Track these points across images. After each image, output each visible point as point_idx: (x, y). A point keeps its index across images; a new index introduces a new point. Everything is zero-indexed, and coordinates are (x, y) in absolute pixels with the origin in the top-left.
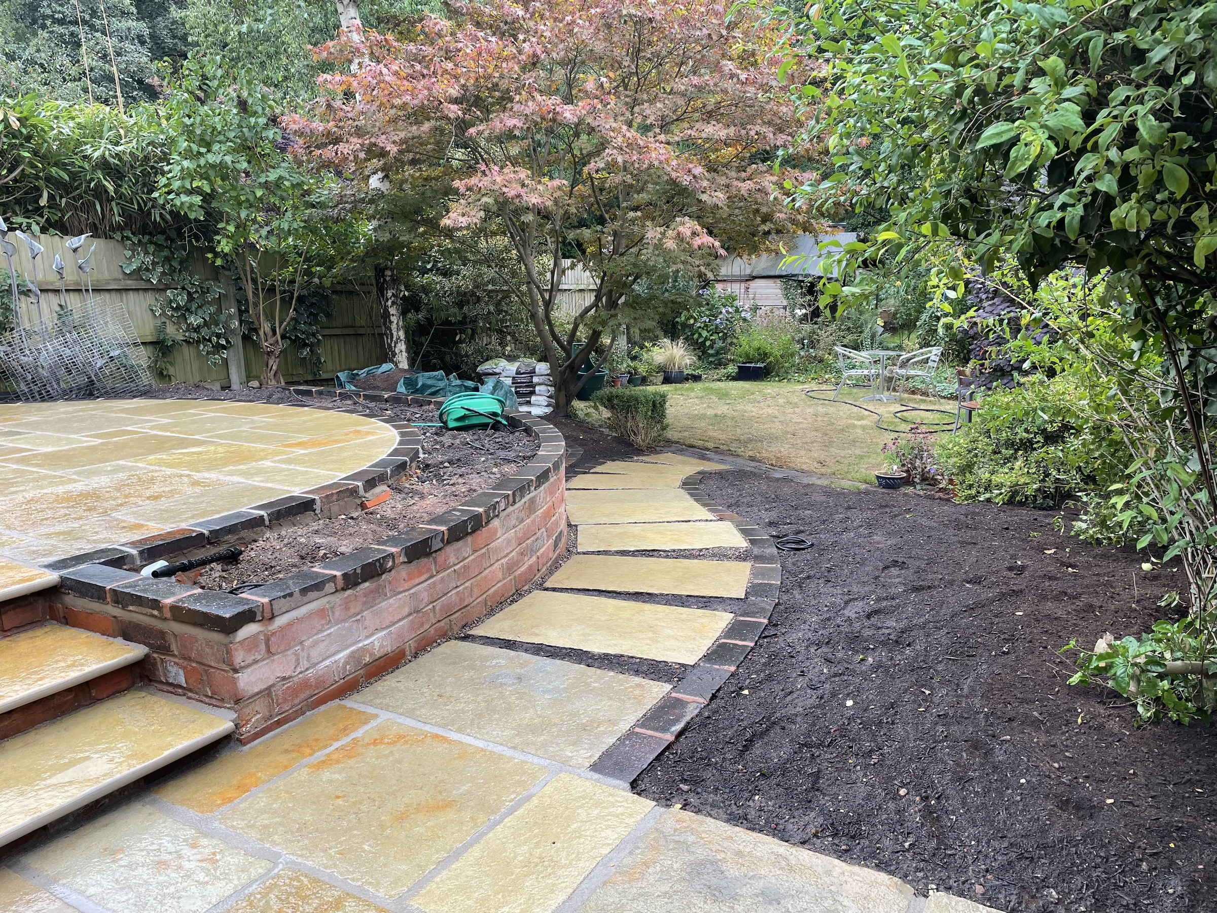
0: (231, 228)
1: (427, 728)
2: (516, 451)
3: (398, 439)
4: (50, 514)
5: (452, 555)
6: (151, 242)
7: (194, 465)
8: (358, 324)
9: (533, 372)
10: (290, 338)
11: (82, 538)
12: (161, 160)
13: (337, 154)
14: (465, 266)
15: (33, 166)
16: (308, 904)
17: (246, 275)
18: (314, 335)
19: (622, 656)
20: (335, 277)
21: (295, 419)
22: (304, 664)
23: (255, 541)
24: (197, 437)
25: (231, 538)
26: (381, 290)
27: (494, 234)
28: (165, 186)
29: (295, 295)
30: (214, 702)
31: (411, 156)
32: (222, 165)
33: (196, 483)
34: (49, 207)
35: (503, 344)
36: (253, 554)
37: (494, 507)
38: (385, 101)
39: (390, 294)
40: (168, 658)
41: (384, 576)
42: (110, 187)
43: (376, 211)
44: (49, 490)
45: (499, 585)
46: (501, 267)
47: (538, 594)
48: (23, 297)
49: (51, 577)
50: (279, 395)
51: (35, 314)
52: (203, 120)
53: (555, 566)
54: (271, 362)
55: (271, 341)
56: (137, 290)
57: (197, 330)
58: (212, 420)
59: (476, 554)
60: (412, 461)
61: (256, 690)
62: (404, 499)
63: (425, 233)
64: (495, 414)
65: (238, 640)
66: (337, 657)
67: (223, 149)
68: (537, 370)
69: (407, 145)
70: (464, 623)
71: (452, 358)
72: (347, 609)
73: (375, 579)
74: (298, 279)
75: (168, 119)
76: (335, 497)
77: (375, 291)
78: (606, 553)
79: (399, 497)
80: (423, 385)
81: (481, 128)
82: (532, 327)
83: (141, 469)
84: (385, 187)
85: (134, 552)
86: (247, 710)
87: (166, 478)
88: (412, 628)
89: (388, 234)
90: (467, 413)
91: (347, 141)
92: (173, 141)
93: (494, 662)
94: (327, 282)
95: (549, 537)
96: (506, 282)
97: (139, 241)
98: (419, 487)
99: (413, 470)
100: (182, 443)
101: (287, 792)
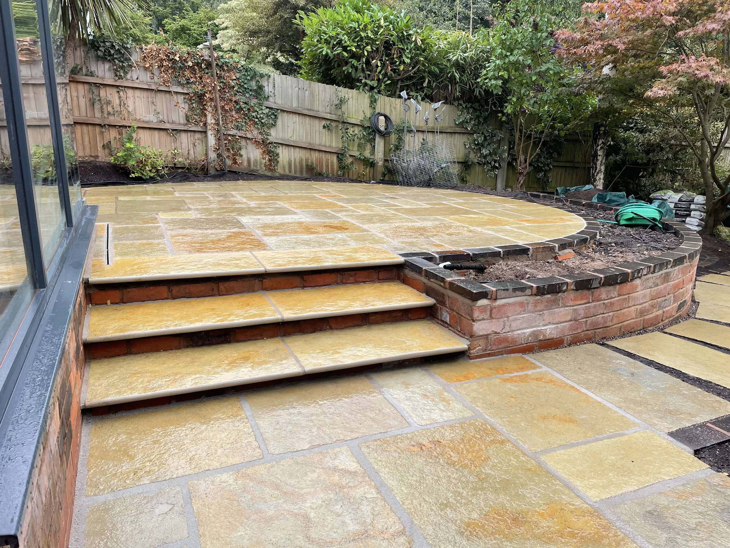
0: (514, 99)
1: (568, 382)
2: (664, 244)
3: (586, 225)
4: (404, 234)
5: (604, 294)
6: (471, 107)
7: (471, 223)
8: (576, 160)
9: (692, 201)
10: (534, 166)
11: (416, 246)
12: (486, 60)
13: (585, 51)
14: (657, 126)
15: (424, 65)
16: (488, 437)
17: (517, 127)
18: (548, 165)
19: (710, 382)
20: (568, 130)
21: (527, 208)
22: (507, 329)
23: (494, 264)
24: (475, 210)
25: (482, 260)
26: (595, 140)
27: (683, 105)
28: (485, 75)
29: (542, 140)
30: (460, 334)
31: (634, 52)
32: (517, 62)
33: (471, 231)
34: (427, 87)
35: (673, 181)
36: (491, 270)
37: (639, 271)
38: (623, 16)
39: (600, 142)
40: (444, 308)
41: (560, 294)
42: (457, 76)
43: (603, 88)
44: (405, 224)
45: (632, 321)
46: (684, 128)
47: (658, 334)
48: (408, 134)
49: (402, 259)
50: (521, 196)
51: (412, 143)
52: (512, 36)
53: (676, 321)
54: (520, 179)
55: (523, 166)
56: (460, 133)
57: (485, 157)
58: (484, 203)
59: (620, 297)
60: (591, 238)
61: (481, 334)
62: (581, 259)
63: (633, 103)
64: (654, 219)
65: (477, 305)
66: (525, 331)
67: (519, 52)
68: (695, 200)
69: (632, 45)
70: (604, 337)
71: (633, 187)
72: (536, 306)
73: (554, 294)
74: (546, 131)
75: (493, 37)
76: (541, 250)
77: (591, 140)
78: (717, 322)
79: (578, 257)
80: (609, 200)
81: (687, 31)
82: (699, 171)
83: (446, 221)
84: (612, 74)
85: (437, 256)
86: (475, 343)
87: (457, 227)
88: (570, 329)
89: (607, 103)
90: (635, 216)
91: (594, 44)
92: (493, 49)
93: (618, 361)
94: (563, 134)
95: (675, 301)
96: (685, 138)
97: (466, 106)
98: (593, 255)
99: (591, 244)
100: (467, 212)
101: (487, 386)
